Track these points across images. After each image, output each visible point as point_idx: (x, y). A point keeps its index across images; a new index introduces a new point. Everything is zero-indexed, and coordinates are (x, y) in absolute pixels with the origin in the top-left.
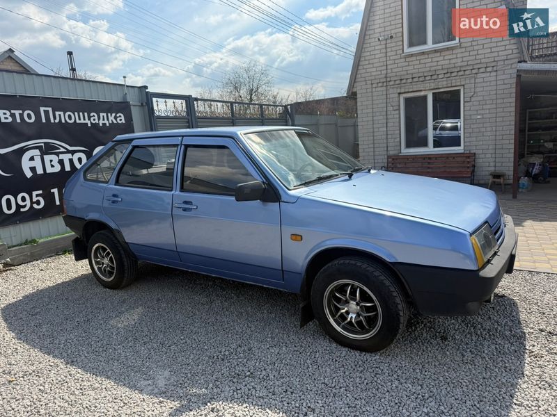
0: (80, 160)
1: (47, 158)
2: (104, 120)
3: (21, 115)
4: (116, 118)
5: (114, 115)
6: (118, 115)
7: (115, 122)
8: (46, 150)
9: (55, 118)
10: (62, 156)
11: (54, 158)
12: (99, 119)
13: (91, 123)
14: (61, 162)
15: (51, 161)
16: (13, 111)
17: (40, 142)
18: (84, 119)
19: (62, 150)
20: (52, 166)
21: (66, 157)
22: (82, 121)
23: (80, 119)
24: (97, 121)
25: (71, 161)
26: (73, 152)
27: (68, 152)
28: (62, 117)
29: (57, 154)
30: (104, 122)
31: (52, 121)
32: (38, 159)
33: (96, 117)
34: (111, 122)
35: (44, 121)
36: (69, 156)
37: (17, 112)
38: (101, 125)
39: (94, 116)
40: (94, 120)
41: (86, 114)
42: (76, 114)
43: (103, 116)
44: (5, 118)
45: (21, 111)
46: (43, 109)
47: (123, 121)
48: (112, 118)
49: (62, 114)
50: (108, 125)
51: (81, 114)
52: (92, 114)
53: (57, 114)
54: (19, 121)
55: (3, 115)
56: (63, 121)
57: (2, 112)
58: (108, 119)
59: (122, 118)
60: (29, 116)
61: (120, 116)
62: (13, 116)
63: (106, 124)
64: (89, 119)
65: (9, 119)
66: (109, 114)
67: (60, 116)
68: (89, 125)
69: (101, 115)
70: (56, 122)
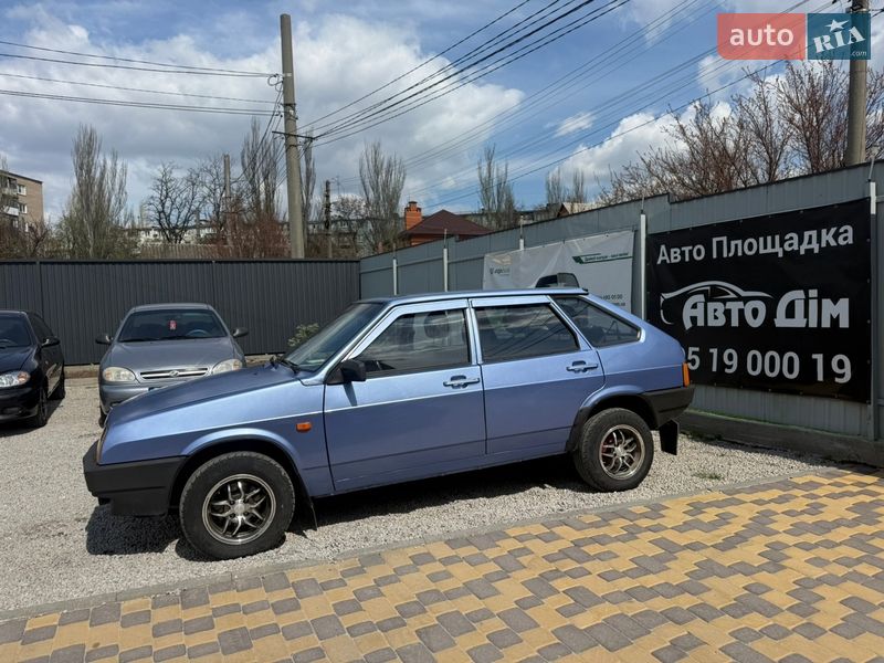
0: (755, 312)
1: (711, 306)
2: (810, 242)
3: (691, 252)
4: (836, 237)
5: (833, 230)
6: (842, 230)
7: (833, 243)
8: (713, 295)
9: (729, 251)
10: (729, 305)
11: (720, 306)
12: (801, 242)
13: (784, 250)
14: (728, 313)
15: (715, 310)
16: (683, 249)
17: (705, 285)
18: (773, 246)
19: (732, 296)
20: (716, 318)
21: (734, 307)
22: (769, 250)
23: (765, 248)
24: (795, 247)
25: (741, 312)
26: (746, 300)
27: (739, 298)
28: (740, 247)
29: (724, 302)
30: (810, 247)
31: (725, 255)
32: (701, 307)
33: (796, 241)
34: (824, 245)
35: (715, 256)
36: (740, 305)
37: (686, 249)
38: (802, 252)
39: (791, 238)
40: (791, 245)
41: (777, 237)
42: (761, 239)
43: (810, 237)
44: (676, 258)
45: (691, 248)
46: (715, 240)
47: (850, 241)
48: (827, 237)
49: (739, 242)
50: (816, 251)
51: (769, 238)
52: (787, 237)
53: (733, 243)
54: (687, 259)
55: (673, 255)
56: (740, 254)
57: (672, 250)
58: (819, 241)
59: (848, 235)
60: (698, 253)
61: (846, 231)
62: (683, 254)
63: (813, 249)
64: (782, 245)
65: (679, 258)
66: (824, 231)
67: (736, 246)
68: (780, 255)
69: (807, 234)
70: (730, 255)
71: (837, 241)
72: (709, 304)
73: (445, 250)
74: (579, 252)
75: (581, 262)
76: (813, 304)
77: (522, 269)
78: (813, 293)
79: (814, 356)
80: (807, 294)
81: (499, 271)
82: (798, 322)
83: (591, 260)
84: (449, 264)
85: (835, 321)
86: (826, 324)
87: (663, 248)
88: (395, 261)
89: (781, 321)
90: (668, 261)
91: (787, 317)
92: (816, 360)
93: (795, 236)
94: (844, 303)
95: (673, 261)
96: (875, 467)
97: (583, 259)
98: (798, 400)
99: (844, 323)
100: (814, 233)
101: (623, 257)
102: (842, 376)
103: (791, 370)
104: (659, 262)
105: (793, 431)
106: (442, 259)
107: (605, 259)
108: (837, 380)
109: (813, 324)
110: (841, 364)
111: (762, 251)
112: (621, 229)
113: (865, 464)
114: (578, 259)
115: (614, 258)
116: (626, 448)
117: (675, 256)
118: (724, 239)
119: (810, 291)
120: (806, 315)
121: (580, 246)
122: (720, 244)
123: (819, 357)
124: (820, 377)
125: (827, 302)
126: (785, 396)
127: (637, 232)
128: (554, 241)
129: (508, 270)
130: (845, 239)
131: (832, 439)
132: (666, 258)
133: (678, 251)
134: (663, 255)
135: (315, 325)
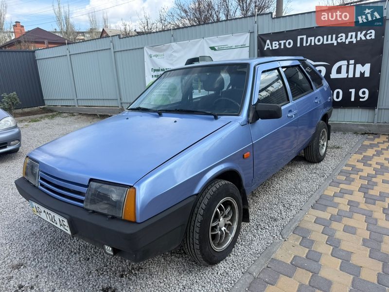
2: (351, 38)
3: (285, 44)
4: (365, 35)
5: (364, 32)
6: (369, 32)
7: (363, 38)
9: (307, 42)
12: (346, 38)
13: (337, 42)
16: (280, 42)
18: (332, 40)
22: (329, 42)
23: (327, 40)
24: (344, 40)
28: (313, 41)
30: (351, 40)
31: (304, 45)
33: (344, 38)
34: (359, 39)
35: (298, 45)
37: (282, 42)
38: (347, 43)
39: (342, 36)
40: (341, 39)
41: (334, 36)
42: (325, 37)
43: (352, 35)
44: (276, 47)
45: (285, 41)
46: (299, 37)
47: (373, 37)
48: (361, 36)
49: (313, 38)
50: (355, 42)
51: (330, 36)
52: (340, 35)
53: (309, 39)
54: (282, 47)
55: (274, 45)
56: (313, 44)
57: (274, 43)
58: (356, 37)
59: (372, 34)
60: (289, 44)
61: (371, 33)
62: (280, 44)
63: (353, 41)
64: (336, 39)
65: (278, 47)
66: (359, 33)
67: (311, 40)
68: (335, 44)
69: (350, 34)
70: (308, 45)
71: (366, 37)
74: (213, 44)
75: (215, 50)
76: (351, 67)
77: (175, 54)
78: (352, 62)
79: (350, 90)
80: (348, 62)
82: (343, 75)
83: (221, 48)
85: (362, 74)
86: (358, 75)
87: (268, 41)
89: (334, 75)
90: (271, 48)
91: (337, 73)
92: (351, 92)
93: (344, 35)
94: (368, 67)
95: (274, 48)
97: (216, 48)
100: (354, 34)
101: (243, 46)
102: (364, 98)
103: (338, 97)
104: (265, 49)
107: (230, 48)
108: (361, 100)
109: (351, 75)
110: (364, 93)
111: (325, 42)
112: (241, 31)
114: (213, 48)
115: (237, 47)
117: (275, 45)
118: (305, 37)
119: (350, 61)
120: (347, 72)
122: (302, 39)
123: (353, 91)
124: (353, 99)
125: (359, 66)
127: (252, 33)
128: (196, 38)
130: (370, 36)
131: (358, 125)
132: (270, 46)
133: (277, 43)
134: (268, 45)
135: (15, 93)
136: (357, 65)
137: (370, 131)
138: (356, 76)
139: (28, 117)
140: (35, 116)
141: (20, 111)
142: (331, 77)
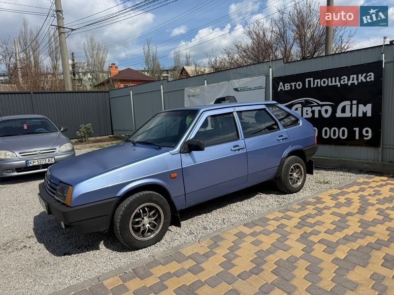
0: (326, 111)
1: (305, 109)
2: (353, 80)
3: (295, 85)
4: (365, 78)
5: (364, 75)
6: (368, 75)
7: (364, 80)
8: (306, 104)
9: (314, 84)
10: (314, 108)
11: (309, 109)
12: (349, 80)
13: (341, 84)
14: (313, 112)
15: (307, 111)
16: (291, 84)
17: (302, 100)
18: (335, 82)
19: (315, 104)
20: (307, 114)
21: (316, 109)
22: (334, 84)
23: (332, 83)
24: (346, 82)
25: (320, 111)
26: (322, 106)
27: (319, 105)
28: (319, 83)
29: (311, 107)
30: (353, 82)
31: (312, 86)
32: (300, 110)
33: (346, 80)
34: (360, 81)
35: (307, 87)
36: (319, 108)
37: (293, 84)
38: (349, 84)
39: (344, 78)
40: (344, 81)
41: (337, 78)
42: (330, 79)
43: (353, 78)
44: (287, 88)
45: (295, 83)
46: (307, 80)
47: (373, 79)
48: (361, 78)
49: (319, 80)
50: (356, 84)
51: (334, 79)
52: (342, 78)
53: (316, 81)
54: (293, 88)
55: (286, 87)
56: (319, 86)
57: (286, 85)
58: (357, 79)
59: (371, 77)
60: (299, 85)
61: (371, 75)
62: (291, 86)
64: (340, 82)
65: (289, 88)
66: (360, 75)
67: (317, 82)
68: (339, 86)
69: (351, 77)
70: (315, 86)
71: (366, 79)
72: (304, 108)
73: (162, 86)
74: (237, 86)
75: (238, 91)
76: (354, 107)
77: (206, 95)
78: (355, 102)
79: (354, 129)
80: (351, 102)
81: (193, 96)
82: (347, 114)
83: (243, 90)
84: (163, 93)
85: (365, 114)
86: (360, 115)
87: (281, 83)
88: (131, 91)
89: (339, 114)
90: (283, 90)
91: (342, 113)
92: (355, 130)
93: (346, 77)
94: (369, 106)
95: (286, 89)
96: (382, 173)
97: (239, 89)
98: (346, 147)
99: (369, 114)
100: (355, 76)
101: (260, 88)
102: (367, 136)
103: (343, 135)
104: (279, 90)
105: (345, 161)
106: (161, 90)
107: (250, 89)
108: (365, 138)
109: (354, 115)
110: (367, 132)
111: (330, 84)
112: (259, 75)
113: (378, 172)
114: (236, 90)
115: (255, 89)
116: (297, 173)
117: (287, 87)
118: (312, 79)
119: (353, 101)
120: (351, 111)
121: (237, 83)
122: (309, 82)
123: (357, 129)
124: (357, 137)
125: (361, 106)
126: (340, 146)
127: (267, 76)
128: (223, 81)
129: (198, 95)
130: (370, 78)
131: (363, 163)
132: (283, 88)
133: (289, 85)
134: (281, 87)
135: (90, 124)
136: (360, 105)
137: (375, 170)
138: (359, 116)
139: (97, 144)
140: (103, 143)
141: (93, 139)
142: (337, 116)
